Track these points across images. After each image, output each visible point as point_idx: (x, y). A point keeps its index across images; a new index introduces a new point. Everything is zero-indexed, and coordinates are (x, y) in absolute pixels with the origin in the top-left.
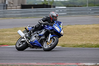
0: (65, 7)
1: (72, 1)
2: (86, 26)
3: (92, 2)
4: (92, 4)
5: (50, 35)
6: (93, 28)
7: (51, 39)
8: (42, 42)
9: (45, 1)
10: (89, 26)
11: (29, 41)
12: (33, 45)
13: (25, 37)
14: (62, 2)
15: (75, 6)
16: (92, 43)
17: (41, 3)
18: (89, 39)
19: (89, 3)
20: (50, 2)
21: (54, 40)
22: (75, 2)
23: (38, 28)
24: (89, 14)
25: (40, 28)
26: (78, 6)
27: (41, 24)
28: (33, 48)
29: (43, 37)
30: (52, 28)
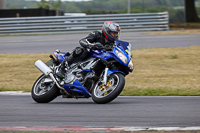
0: (84, 15)
1: (97, 2)
3: (138, 4)
4: (137, 8)
5: (107, 69)
6: (140, 57)
8: (89, 84)
9: (43, 1)
11: (62, 83)
12: (71, 92)
13: (51, 75)
14: (77, 4)
15: (104, 13)
16: (139, 87)
17: (36, 7)
19: (132, 7)
20: (53, 3)
22: (104, 3)
23: (81, 56)
24: (133, 27)
25: (84, 55)
26: (111, 13)
27: (86, 47)
29: (92, 75)
30: (109, 56)
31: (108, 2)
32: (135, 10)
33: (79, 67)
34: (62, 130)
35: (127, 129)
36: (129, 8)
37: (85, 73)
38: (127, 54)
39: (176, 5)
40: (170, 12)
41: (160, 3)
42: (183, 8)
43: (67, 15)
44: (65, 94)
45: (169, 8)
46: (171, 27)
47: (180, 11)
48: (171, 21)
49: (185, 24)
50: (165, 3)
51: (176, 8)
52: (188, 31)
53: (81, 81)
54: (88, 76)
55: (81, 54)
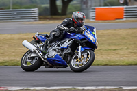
2: (9, 36)
5: (80, 47)
7: (82, 53)
8: (66, 57)
10: (13, 36)
11: (46, 57)
13: (37, 51)
18: (14, 54)
19: (14, 4)
21: (88, 55)
25: (61, 37)
29: (68, 51)
30: (82, 37)
33: (59, 45)
37: (62, 49)
38: (94, 35)
41: (32, 2)
42: (48, 5)
44: (47, 65)
46: (40, 19)
48: (40, 14)
50: (36, 2)
52: (51, 22)
53: (61, 55)
54: (65, 52)
55: (59, 35)
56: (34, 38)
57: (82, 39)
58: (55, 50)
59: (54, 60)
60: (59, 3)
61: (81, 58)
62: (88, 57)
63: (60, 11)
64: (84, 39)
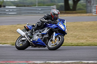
1: (21, 1)
5: (54, 33)
7: (56, 37)
12: (36, 44)
14: (12, 2)
15: (25, 6)
19: (39, 3)
24: (39, 13)
26: (28, 6)
28: (35, 47)
29: (47, 36)
30: (56, 26)
31: (27, 1)
32: (40, 5)
33: (40, 32)
34: (4, 62)
35: (36, 62)
36: (37, 4)
37: (43, 35)
38: (64, 26)
39: (60, 3)
40: (57, 6)
41: (52, 2)
42: (63, 4)
43: (7, 7)
44: (33, 45)
45: (56, 4)
47: (61, 6)
49: (64, 12)
50: (55, 2)
51: (60, 4)
53: (41, 39)
54: (45, 36)
55: (41, 25)
56: (25, 27)
57: (56, 28)
58: (38, 35)
59: (37, 42)
60: (71, 2)
61: (55, 41)
62: (59, 40)
63: (71, 8)
64: (57, 28)
